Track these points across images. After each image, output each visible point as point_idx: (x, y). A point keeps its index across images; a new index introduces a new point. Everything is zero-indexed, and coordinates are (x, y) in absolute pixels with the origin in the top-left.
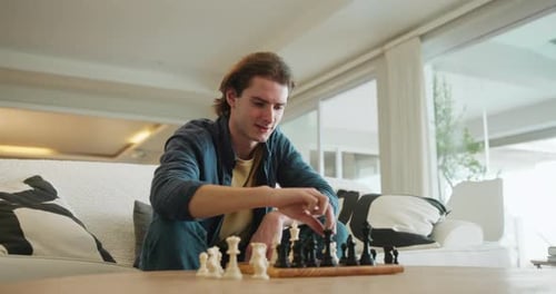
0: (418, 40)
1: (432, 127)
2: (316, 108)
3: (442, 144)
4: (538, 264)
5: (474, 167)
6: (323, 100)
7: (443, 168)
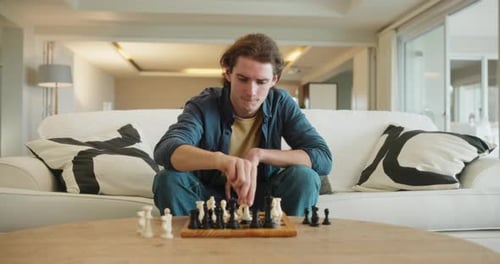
2: (443, 23)
6: (450, 14)
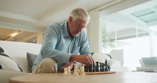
0: (99, 11)
1: (101, 35)
3: (103, 39)
4: (133, 71)
5: (112, 46)
7: (104, 46)
